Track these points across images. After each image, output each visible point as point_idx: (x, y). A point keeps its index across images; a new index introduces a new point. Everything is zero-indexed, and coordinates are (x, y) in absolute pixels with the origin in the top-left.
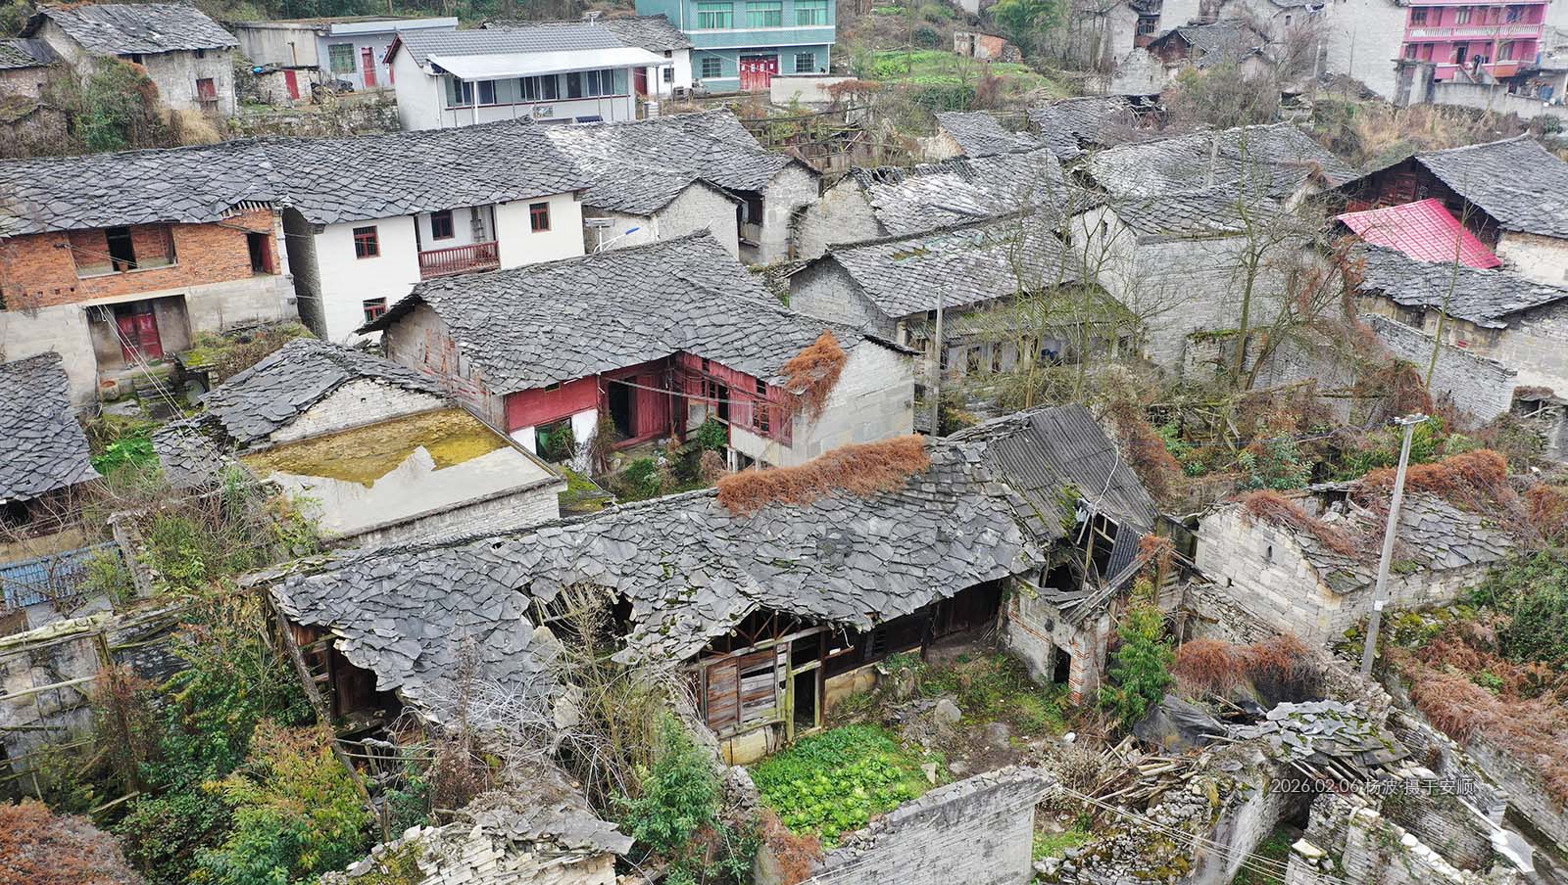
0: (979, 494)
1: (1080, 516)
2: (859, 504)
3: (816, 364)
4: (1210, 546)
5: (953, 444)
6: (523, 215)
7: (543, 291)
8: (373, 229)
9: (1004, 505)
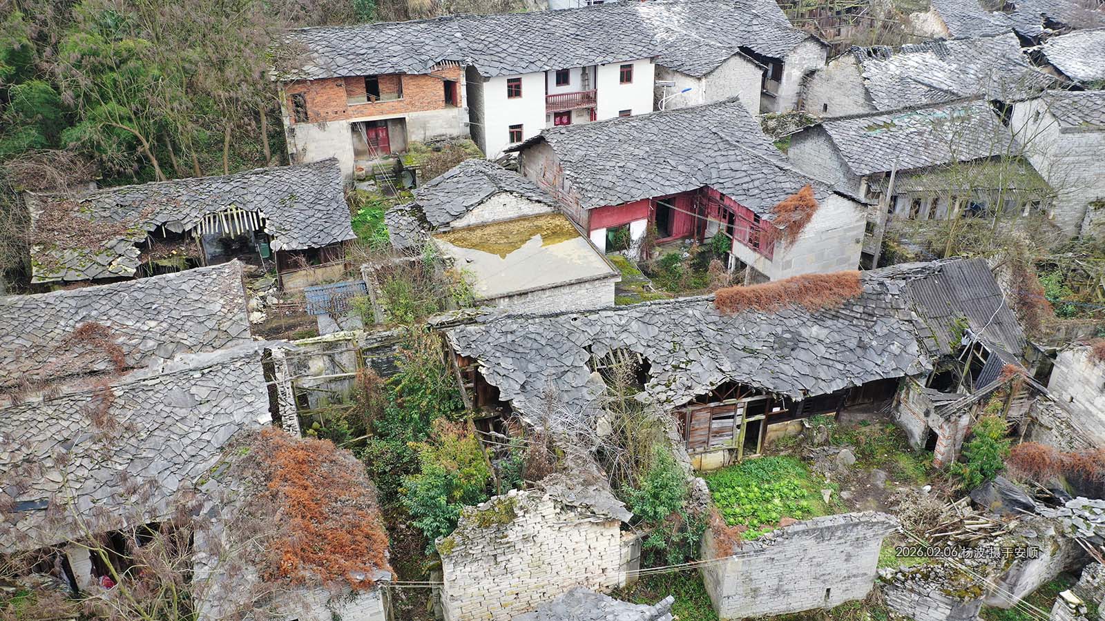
0: (893, 317)
1: (964, 341)
2: (808, 316)
3: (796, 208)
4: (1062, 372)
5: (881, 280)
6: (616, 72)
7: (621, 137)
8: (519, 80)
9: (911, 327)
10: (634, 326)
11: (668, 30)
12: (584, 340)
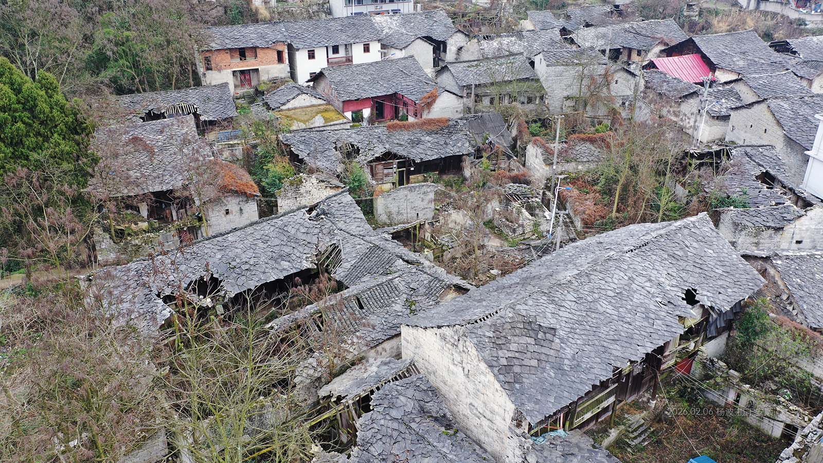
0: (460, 133)
1: (487, 141)
2: (425, 133)
3: (430, 98)
4: (528, 154)
5: (456, 120)
6: (361, 47)
7: (358, 72)
8: (313, 51)
9: (466, 137)
10: (353, 135)
11: (390, 28)
12: (333, 140)
